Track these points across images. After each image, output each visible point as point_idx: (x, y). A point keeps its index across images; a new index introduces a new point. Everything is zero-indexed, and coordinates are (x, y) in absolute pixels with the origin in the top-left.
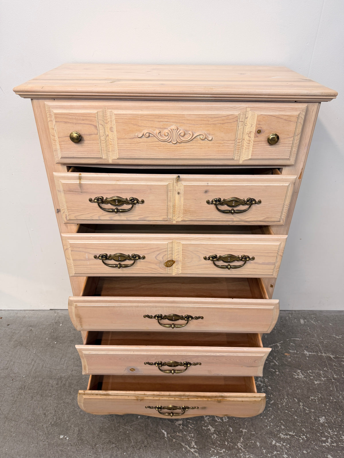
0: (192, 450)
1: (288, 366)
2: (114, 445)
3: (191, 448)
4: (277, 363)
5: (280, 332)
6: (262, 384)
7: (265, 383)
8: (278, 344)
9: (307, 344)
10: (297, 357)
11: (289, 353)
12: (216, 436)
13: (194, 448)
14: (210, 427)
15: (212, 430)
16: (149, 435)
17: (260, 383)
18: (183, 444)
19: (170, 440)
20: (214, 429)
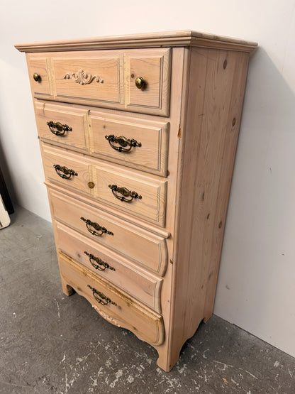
0: (67, 385)
1: (215, 390)
2: (30, 340)
3: (68, 383)
4: (206, 380)
5: (240, 358)
6: (172, 385)
7: (176, 387)
8: (225, 366)
9: (259, 387)
10: (233, 390)
11: (229, 380)
12: (92, 390)
13: (70, 385)
14: (95, 381)
15: (95, 384)
16: (54, 352)
17: (171, 383)
18: (66, 375)
19: (62, 366)
20: (96, 385)
